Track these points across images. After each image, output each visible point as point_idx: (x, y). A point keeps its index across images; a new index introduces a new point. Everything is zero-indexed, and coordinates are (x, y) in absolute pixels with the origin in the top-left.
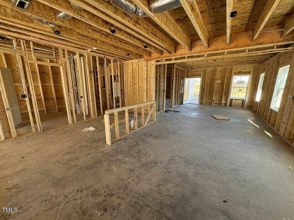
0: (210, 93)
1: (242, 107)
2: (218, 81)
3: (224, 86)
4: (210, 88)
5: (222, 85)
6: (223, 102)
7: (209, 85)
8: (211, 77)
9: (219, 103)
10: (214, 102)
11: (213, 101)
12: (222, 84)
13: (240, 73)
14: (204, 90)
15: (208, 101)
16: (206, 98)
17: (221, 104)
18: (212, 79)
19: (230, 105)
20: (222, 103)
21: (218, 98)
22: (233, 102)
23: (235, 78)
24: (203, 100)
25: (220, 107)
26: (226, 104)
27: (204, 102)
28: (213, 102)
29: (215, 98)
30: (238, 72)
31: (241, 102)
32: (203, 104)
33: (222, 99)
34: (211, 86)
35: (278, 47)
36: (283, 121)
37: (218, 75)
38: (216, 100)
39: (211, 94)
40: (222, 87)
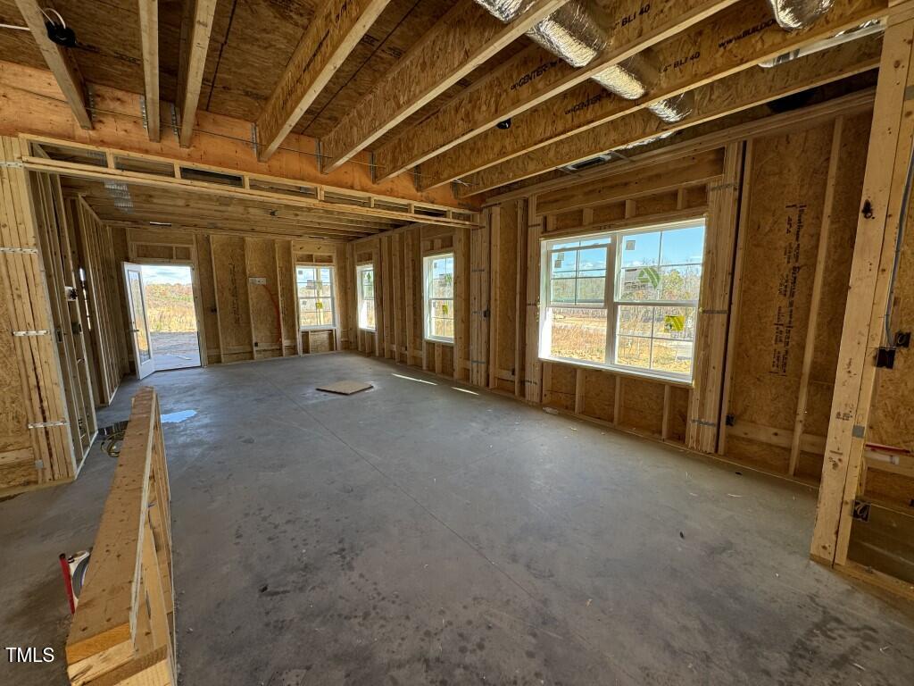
0: (237, 321)
1: (332, 349)
2: (257, 279)
3: (277, 294)
4: (234, 304)
5: (269, 291)
6: (285, 343)
7: (227, 294)
8: (231, 266)
9: (273, 348)
10: (258, 348)
11: (256, 345)
12: (271, 290)
13: (308, 259)
14: (214, 310)
15: (237, 349)
16: (229, 339)
17: (281, 349)
18: (233, 272)
19: (306, 350)
20: (284, 348)
21: (268, 334)
22: (311, 338)
23: (301, 273)
24: (218, 347)
25: (279, 360)
26: (293, 349)
27: (222, 353)
28: (255, 349)
29: (260, 335)
30: (303, 255)
31: (325, 336)
32: (220, 362)
33: (280, 333)
34: (235, 294)
35: (419, 211)
36: (475, 359)
37: (252, 262)
38: (261, 340)
39: (241, 321)
40: (273, 300)
